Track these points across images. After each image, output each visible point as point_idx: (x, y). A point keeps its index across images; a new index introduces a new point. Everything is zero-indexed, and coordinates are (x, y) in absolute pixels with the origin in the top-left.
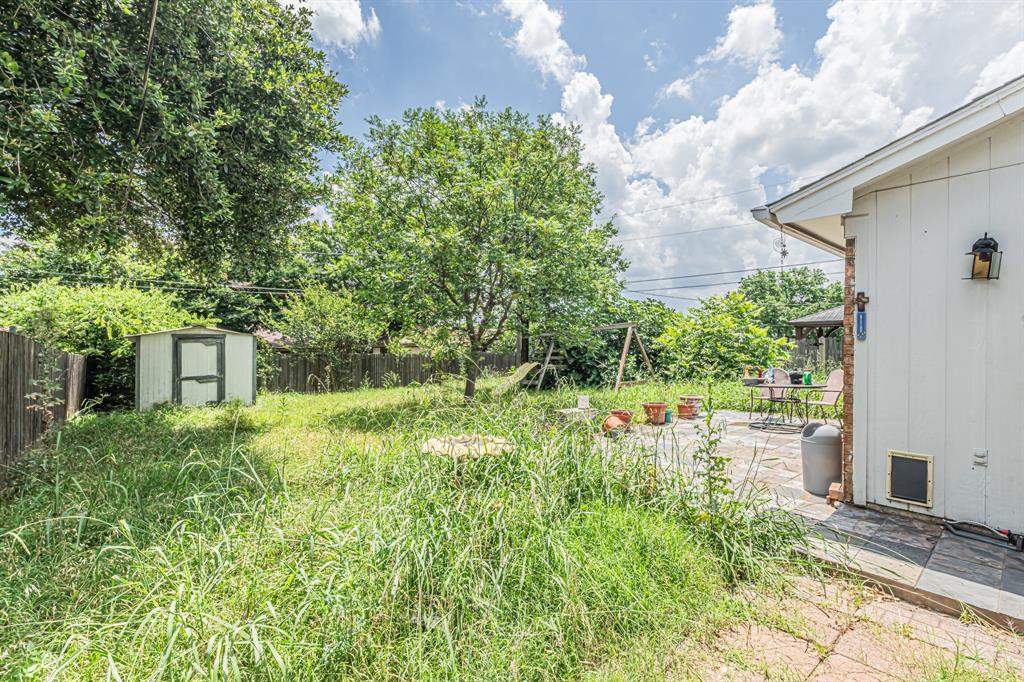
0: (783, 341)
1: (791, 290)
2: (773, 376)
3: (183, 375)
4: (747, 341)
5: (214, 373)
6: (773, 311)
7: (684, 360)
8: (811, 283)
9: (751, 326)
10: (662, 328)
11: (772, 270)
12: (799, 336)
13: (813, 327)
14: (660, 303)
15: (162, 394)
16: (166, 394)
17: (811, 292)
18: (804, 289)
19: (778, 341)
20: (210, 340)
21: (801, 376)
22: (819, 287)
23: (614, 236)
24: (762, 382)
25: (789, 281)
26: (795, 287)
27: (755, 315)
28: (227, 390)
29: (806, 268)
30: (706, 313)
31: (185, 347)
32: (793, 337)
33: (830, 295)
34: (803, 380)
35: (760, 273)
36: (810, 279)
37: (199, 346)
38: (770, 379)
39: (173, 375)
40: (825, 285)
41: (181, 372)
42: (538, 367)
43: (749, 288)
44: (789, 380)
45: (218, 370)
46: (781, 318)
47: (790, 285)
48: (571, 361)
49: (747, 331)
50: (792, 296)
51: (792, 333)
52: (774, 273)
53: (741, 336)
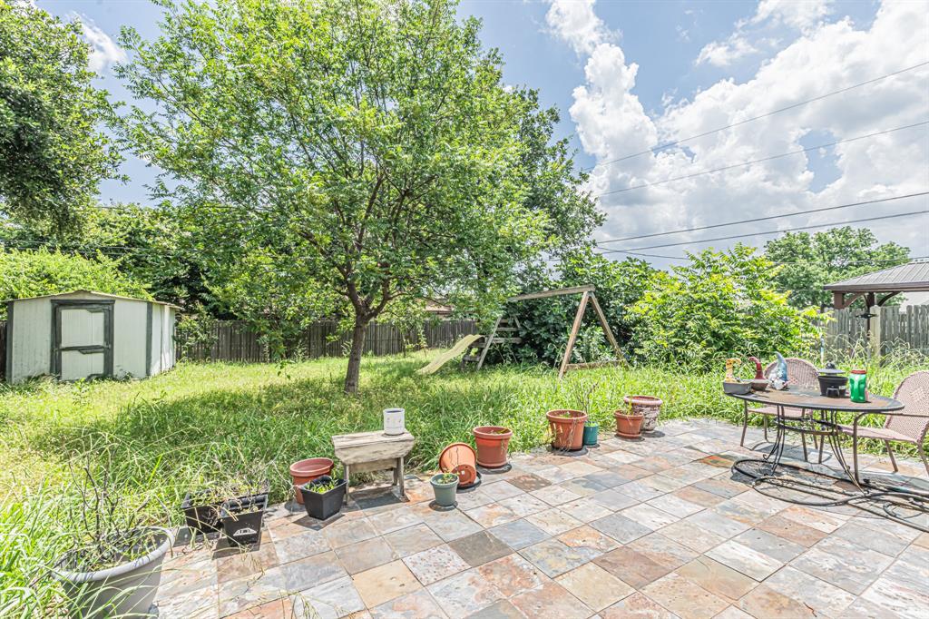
0: (812, 311)
1: (828, 253)
2: (784, 378)
3: (63, 345)
4: (756, 311)
5: (101, 342)
6: (806, 276)
7: (661, 337)
8: (856, 246)
9: (762, 291)
10: (641, 294)
11: (804, 231)
12: (840, 305)
13: (863, 293)
14: (644, 263)
15: (37, 365)
16: (44, 364)
17: (856, 255)
18: (846, 252)
19: (806, 311)
20: (95, 306)
21: (843, 381)
22: (866, 249)
23: (584, 183)
24: (762, 388)
25: (827, 243)
26: (835, 249)
27: (771, 276)
28: (115, 363)
29: (848, 228)
30: (699, 272)
31: (66, 314)
32: (832, 306)
33: (880, 258)
34: (847, 387)
35: (788, 235)
36: (853, 240)
37: (83, 313)
38: (779, 383)
39: (52, 345)
40: (873, 248)
41: (60, 342)
42: (483, 339)
43: (778, 252)
44: (817, 387)
45: (105, 340)
46: (815, 284)
47: (828, 247)
48: (523, 333)
49: (759, 297)
50: (830, 259)
51: (829, 300)
52: (806, 235)
53: (748, 304)
